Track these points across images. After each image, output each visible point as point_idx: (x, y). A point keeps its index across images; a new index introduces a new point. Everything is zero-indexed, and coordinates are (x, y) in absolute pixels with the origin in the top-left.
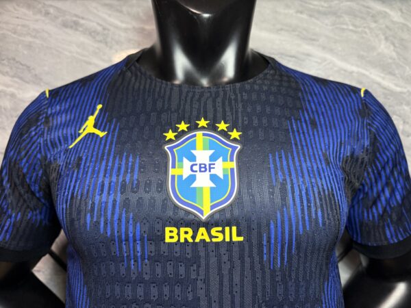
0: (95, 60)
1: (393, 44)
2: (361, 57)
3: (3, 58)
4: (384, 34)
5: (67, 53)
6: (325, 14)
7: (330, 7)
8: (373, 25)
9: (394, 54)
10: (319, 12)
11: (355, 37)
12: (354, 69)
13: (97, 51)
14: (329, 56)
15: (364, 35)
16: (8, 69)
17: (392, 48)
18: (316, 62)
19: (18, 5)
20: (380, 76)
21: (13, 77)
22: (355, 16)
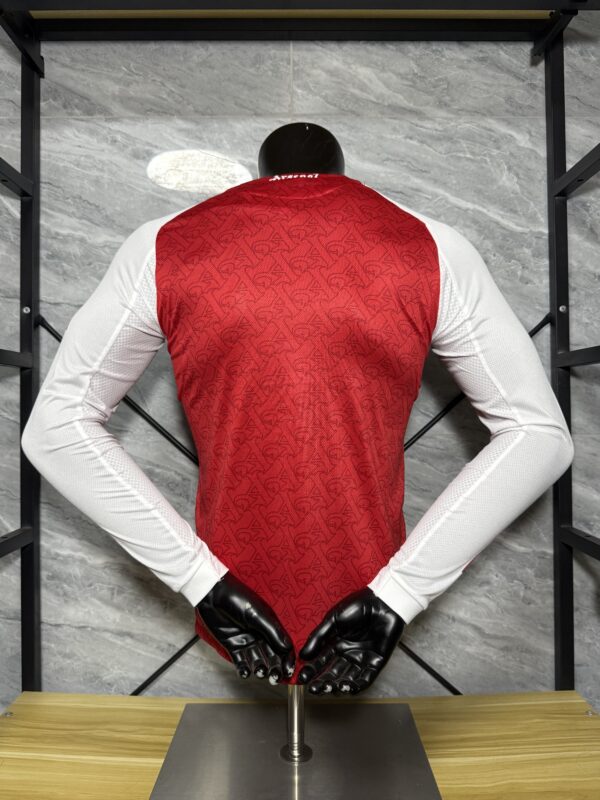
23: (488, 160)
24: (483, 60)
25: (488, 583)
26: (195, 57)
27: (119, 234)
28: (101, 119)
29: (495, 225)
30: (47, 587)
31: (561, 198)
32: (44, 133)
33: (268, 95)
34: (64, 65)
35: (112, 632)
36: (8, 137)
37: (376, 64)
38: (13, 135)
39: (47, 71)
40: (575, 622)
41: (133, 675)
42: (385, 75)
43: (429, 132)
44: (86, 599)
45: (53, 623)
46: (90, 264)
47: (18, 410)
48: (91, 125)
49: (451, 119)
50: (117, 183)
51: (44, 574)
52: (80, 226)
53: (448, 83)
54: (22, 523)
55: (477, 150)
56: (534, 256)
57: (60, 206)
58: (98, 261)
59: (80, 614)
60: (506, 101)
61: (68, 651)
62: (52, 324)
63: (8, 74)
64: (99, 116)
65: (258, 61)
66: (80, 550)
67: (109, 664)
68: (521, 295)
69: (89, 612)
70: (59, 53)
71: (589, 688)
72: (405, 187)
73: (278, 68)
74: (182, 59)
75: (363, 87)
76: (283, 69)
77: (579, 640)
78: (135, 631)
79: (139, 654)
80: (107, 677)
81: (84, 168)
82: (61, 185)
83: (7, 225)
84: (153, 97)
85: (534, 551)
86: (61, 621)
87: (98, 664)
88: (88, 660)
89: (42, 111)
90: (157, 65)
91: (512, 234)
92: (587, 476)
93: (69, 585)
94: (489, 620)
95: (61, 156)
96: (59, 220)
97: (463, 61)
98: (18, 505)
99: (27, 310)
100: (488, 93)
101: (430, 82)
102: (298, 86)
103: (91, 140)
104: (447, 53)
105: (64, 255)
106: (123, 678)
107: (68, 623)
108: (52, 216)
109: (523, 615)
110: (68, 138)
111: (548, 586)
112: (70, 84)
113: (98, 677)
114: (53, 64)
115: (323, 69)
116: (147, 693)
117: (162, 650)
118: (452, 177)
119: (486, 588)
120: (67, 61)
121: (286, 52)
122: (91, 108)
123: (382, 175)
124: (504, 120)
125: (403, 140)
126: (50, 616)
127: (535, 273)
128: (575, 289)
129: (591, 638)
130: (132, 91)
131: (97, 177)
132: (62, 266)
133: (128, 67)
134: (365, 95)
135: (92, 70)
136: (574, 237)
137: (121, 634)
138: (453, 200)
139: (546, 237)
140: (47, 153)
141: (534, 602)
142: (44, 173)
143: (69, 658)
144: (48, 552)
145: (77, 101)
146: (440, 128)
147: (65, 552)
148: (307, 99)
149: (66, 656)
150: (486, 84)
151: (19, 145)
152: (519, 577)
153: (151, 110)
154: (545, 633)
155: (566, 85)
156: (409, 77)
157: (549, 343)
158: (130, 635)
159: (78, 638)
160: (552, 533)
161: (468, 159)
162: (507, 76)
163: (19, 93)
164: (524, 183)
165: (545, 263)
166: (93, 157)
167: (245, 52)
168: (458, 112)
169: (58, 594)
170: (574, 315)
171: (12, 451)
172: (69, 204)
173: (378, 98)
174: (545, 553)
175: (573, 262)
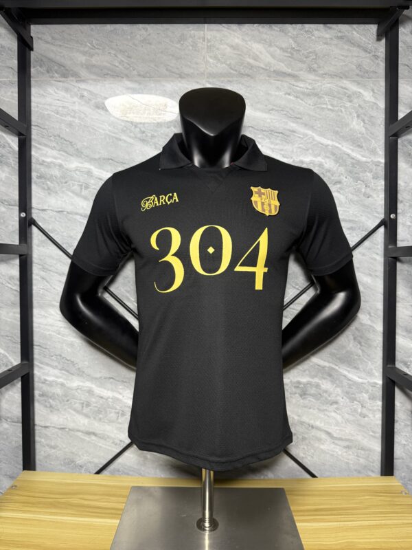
0: (124, 137)
1: (363, 121)
2: (337, 133)
3: (50, 135)
4: (356, 112)
5: (101, 131)
6: (308, 95)
7: (314, 89)
8: (348, 104)
9: (363, 130)
10: (304, 93)
11: (332, 115)
12: (330, 143)
13: (125, 129)
14: (310, 132)
15: (340, 114)
16: (54, 144)
17: (362, 124)
18: (299, 137)
19: (58, 89)
20: (350, 149)
21: (59, 151)
22: (334, 97)
23: (343, 110)
24: (341, 38)
25: (336, 403)
26: (138, 36)
27: (85, 161)
28: (72, 80)
29: (347, 156)
30: (39, 402)
31: (394, 138)
32: (34, 91)
33: (189, 63)
34: (47, 42)
35: (82, 432)
36: (9, 93)
37: (265, 40)
38: (12, 92)
39: (35, 46)
40: (396, 430)
41: (96, 460)
42: (272, 49)
43: (302, 89)
44: (65, 409)
45: (43, 425)
46: (66, 183)
47: (18, 283)
48: (66, 85)
49: (318, 81)
50: (85, 126)
51: (37, 393)
52: (59, 156)
53: (316, 55)
54: (22, 359)
55: (335, 103)
56: (373, 178)
57: (46, 143)
58: (72, 180)
59: (61, 420)
60: (357, 68)
61: (53, 444)
62: (40, 224)
63: (8, 49)
64: (72, 78)
65: (182, 39)
66: (61, 377)
67: (80, 453)
68: (364, 206)
69: (67, 419)
70: (44, 34)
71: (403, 474)
72: (284, 129)
73: (197, 44)
74: (129, 37)
75: (256, 58)
76: (200, 45)
77: (397, 442)
78: (97, 432)
79: (101, 447)
80: (79, 462)
81: (61, 116)
82: (46, 127)
83: (9, 155)
84: (109, 65)
85: (368, 382)
86: (48, 424)
87: (73, 453)
88: (67, 450)
89: (32, 75)
90: (112, 42)
91: (359, 162)
92: (407, 331)
93: (53, 400)
94: (336, 428)
95: (46, 106)
96: (45, 152)
97: (326, 39)
98: (19, 346)
99: (23, 215)
100: (344, 62)
101: (303, 54)
102: (211, 57)
103: (66, 95)
104: (316, 33)
105: (48, 176)
106: (90, 462)
107: (53, 425)
108: (39, 149)
109: (360, 425)
110: (51, 94)
111: (378, 406)
112: (52, 55)
113: (73, 462)
114: (40, 41)
115: (227, 44)
116: (105, 472)
117: (116, 444)
118: (318, 122)
119: (335, 406)
120: (50, 39)
121: (202, 32)
122: (65, 73)
123: (268, 121)
124: (354, 81)
125: (283, 96)
126: (41, 421)
127: (375, 190)
128: (402, 202)
129: (406, 441)
130: (94, 61)
131: (70, 121)
132: (47, 184)
133: (91, 44)
134: (256, 63)
135: (67, 45)
136: (402, 165)
137: (89, 433)
138: (318, 138)
139: (383, 165)
140: (36, 105)
141: (367, 416)
142: (34, 118)
143: (54, 448)
144: (39, 378)
145: (56, 68)
146: (310, 88)
147: (50, 379)
148: (216, 66)
149: (52, 447)
150: (343, 56)
151: (17, 99)
152: (358, 399)
153: (107, 74)
154: (374, 437)
155: (400, 56)
156: (289, 50)
157: (383, 240)
158: (94, 434)
159: (60, 435)
160: (381, 370)
161: (329, 109)
162: (358, 49)
163: (16, 62)
164: (368, 126)
165: (381, 184)
166: (68, 108)
167: (173, 33)
168: (323, 76)
169: (46, 406)
170: (400, 220)
171: (15, 310)
172: (51, 140)
173: (266, 66)
174: (376, 384)
175: (401, 183)
